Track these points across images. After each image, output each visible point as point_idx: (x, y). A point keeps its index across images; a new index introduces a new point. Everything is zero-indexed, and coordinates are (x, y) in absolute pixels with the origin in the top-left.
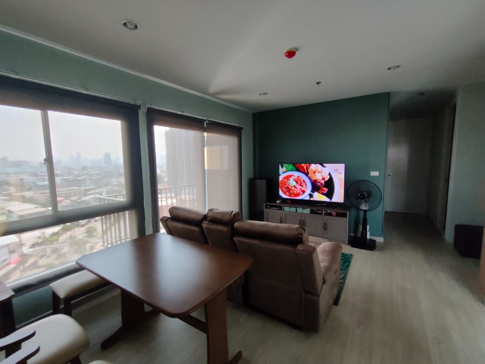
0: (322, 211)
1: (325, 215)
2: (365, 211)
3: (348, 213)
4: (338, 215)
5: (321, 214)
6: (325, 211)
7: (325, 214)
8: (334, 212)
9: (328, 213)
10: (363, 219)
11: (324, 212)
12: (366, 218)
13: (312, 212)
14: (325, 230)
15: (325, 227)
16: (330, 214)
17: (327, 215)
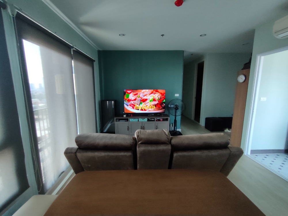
0: (154, 119)
2: (176, 116)
3: (169, 118)
4: (164, 120)
7: (156, 121)
8: (161, 118)
10: (175, 120)
13: (148, 120)
16: (159, 120)
17: (157, 121)
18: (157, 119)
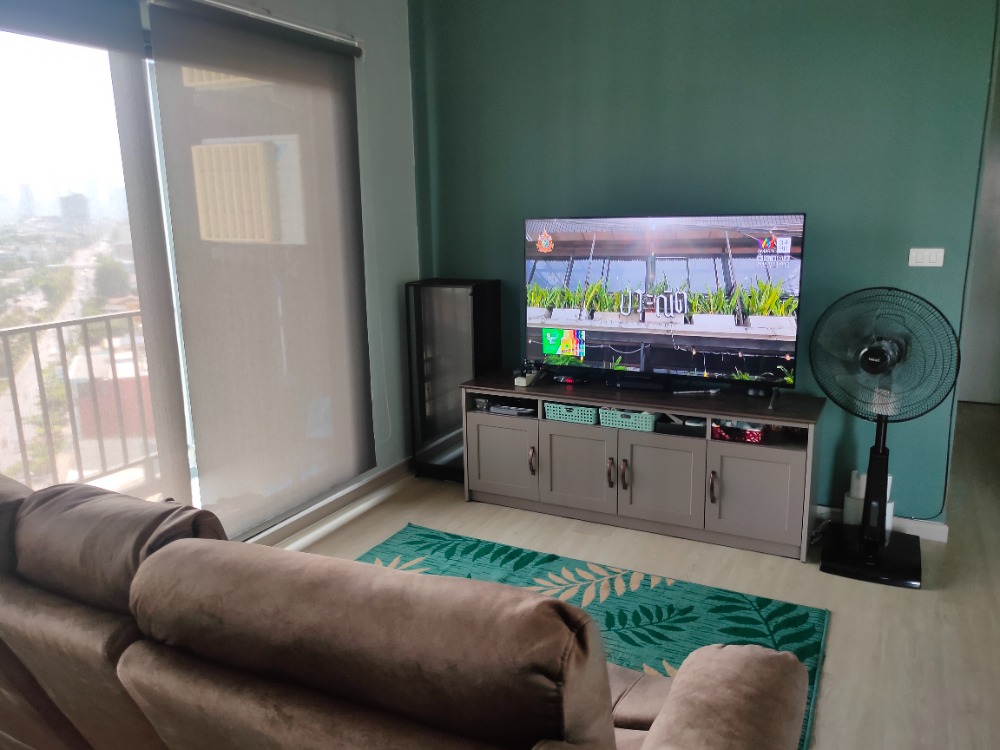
0: (704, 420)
1: (713, 437)
2: (882, 421)
3: (811, 428)
4: (770, 437)
5: (700, 433)
6: (714, 421)
7: (715, 436)
8: (754, 426)
9: (729, 430)
10: (874, 450)
11: (710, 425)
12: (886, 452)
13: (662, 425)
14: (713, 500)
15: (714, 490)
16: (737, 435)
17: (722, 438)
18: (723, 428)
